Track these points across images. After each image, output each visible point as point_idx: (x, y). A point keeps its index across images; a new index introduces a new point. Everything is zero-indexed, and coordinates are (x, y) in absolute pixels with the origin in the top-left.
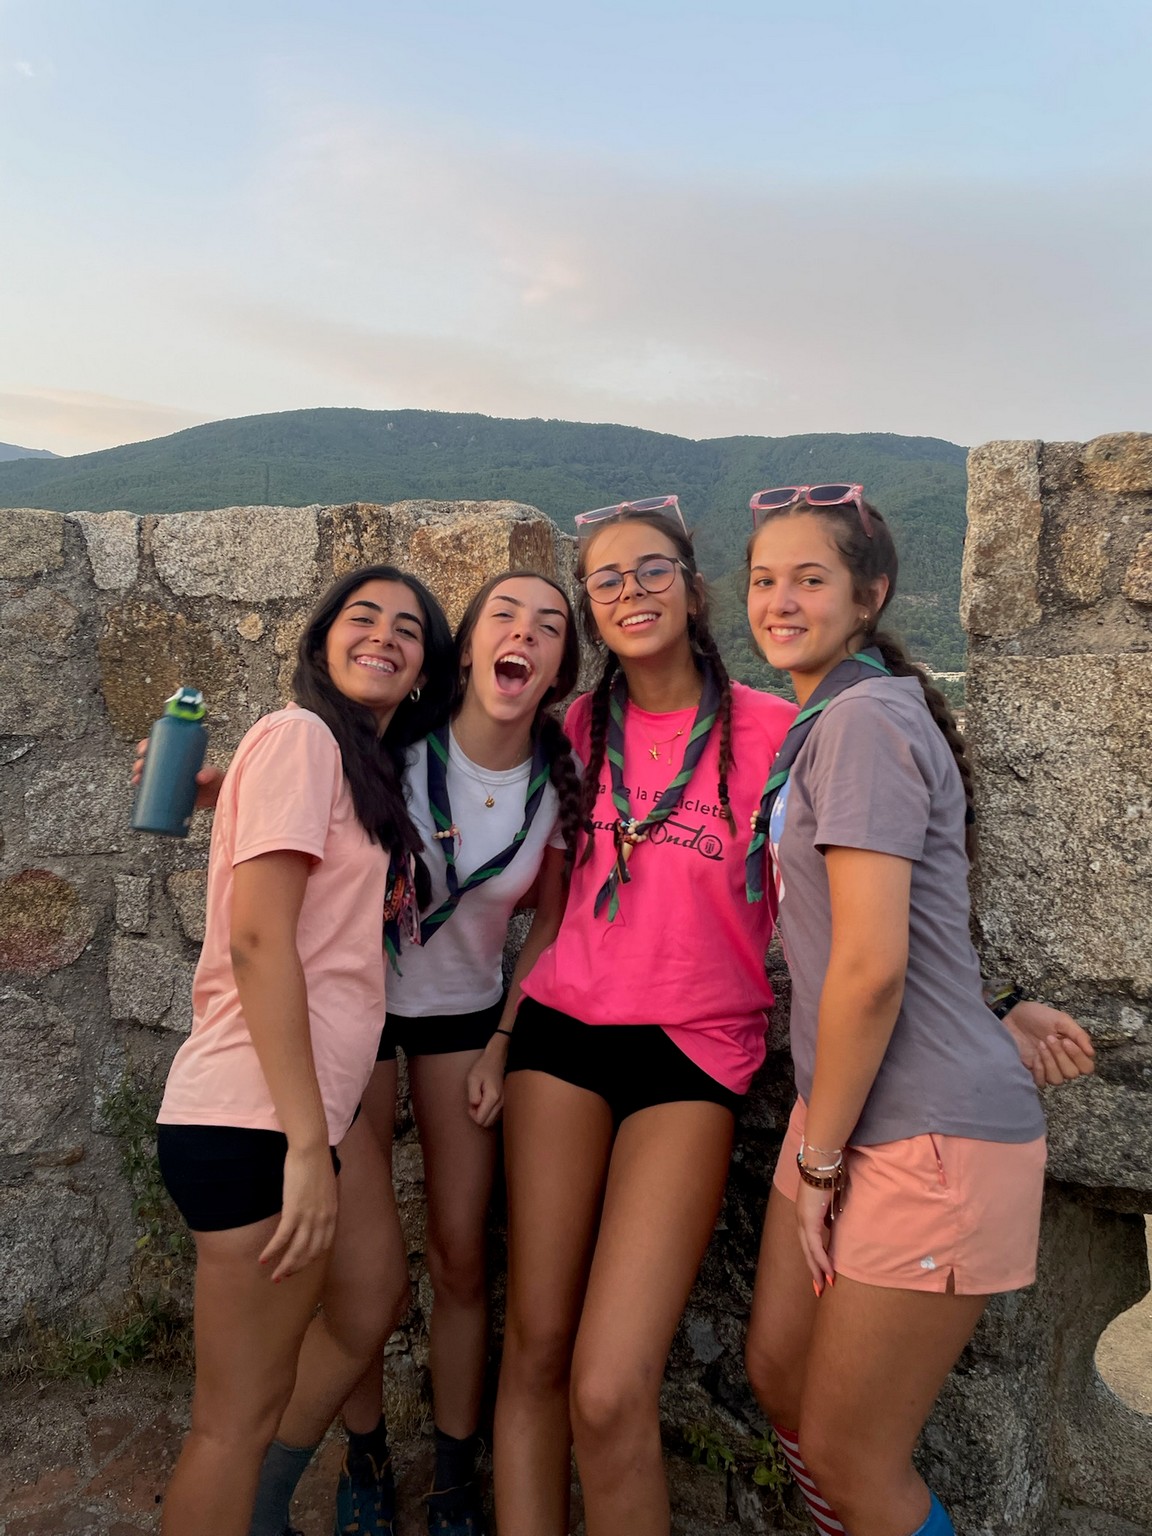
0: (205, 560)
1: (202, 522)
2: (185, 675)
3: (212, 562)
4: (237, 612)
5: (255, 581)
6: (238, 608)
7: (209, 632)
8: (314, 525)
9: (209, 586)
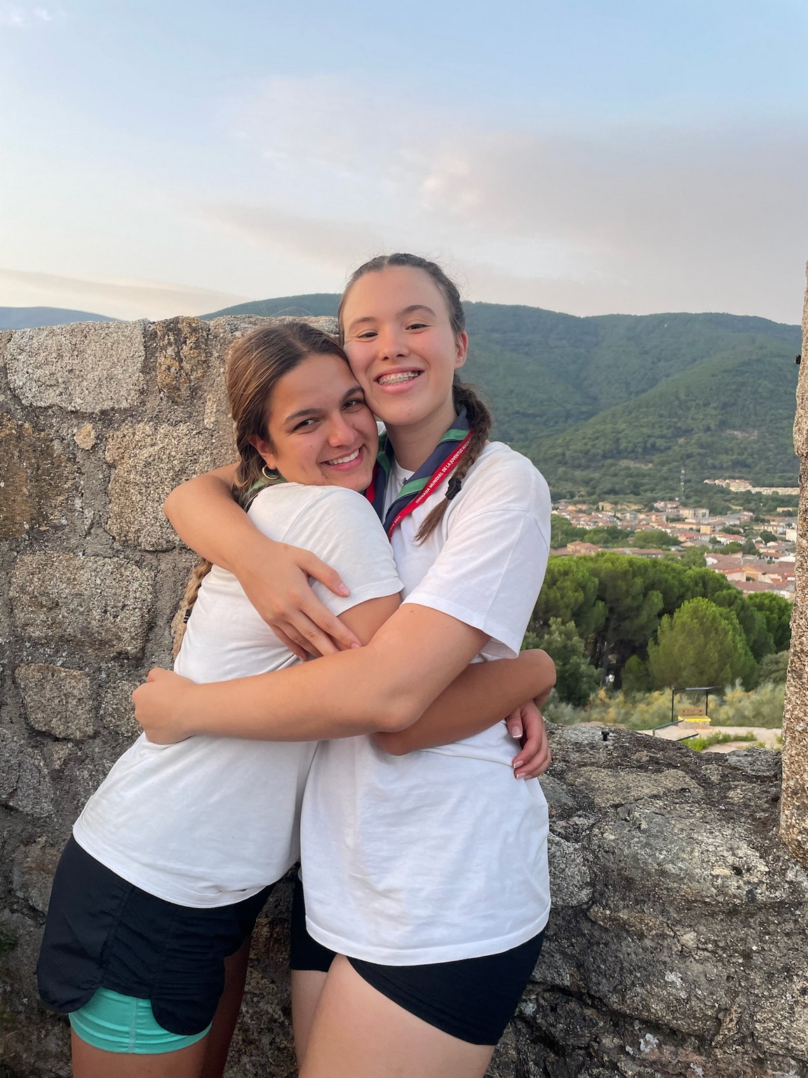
0: (47, 372)
1: (47, 336)
2: (31, 481)
3: (53, 374)
4: (75, 422)
5: (90, 392)
6: (76, 418)
7: (52, 440)
8: (140, 339)
9: (51, 397)
